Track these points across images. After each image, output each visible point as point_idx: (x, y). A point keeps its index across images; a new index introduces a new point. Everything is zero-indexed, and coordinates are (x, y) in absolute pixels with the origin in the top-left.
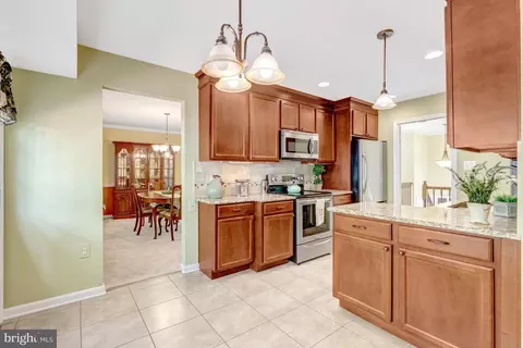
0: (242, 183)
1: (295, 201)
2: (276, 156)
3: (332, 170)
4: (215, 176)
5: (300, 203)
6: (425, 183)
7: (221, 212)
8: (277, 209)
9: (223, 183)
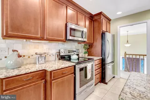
0: (41, 55)
1: (75, 66)
2: (64, 38)
3: (92, 47)
4: (14, 51)
5: (78, 67)
6: (125, 52)
7: (6, 85)
8: (63, 74)
9: (20, 56)
